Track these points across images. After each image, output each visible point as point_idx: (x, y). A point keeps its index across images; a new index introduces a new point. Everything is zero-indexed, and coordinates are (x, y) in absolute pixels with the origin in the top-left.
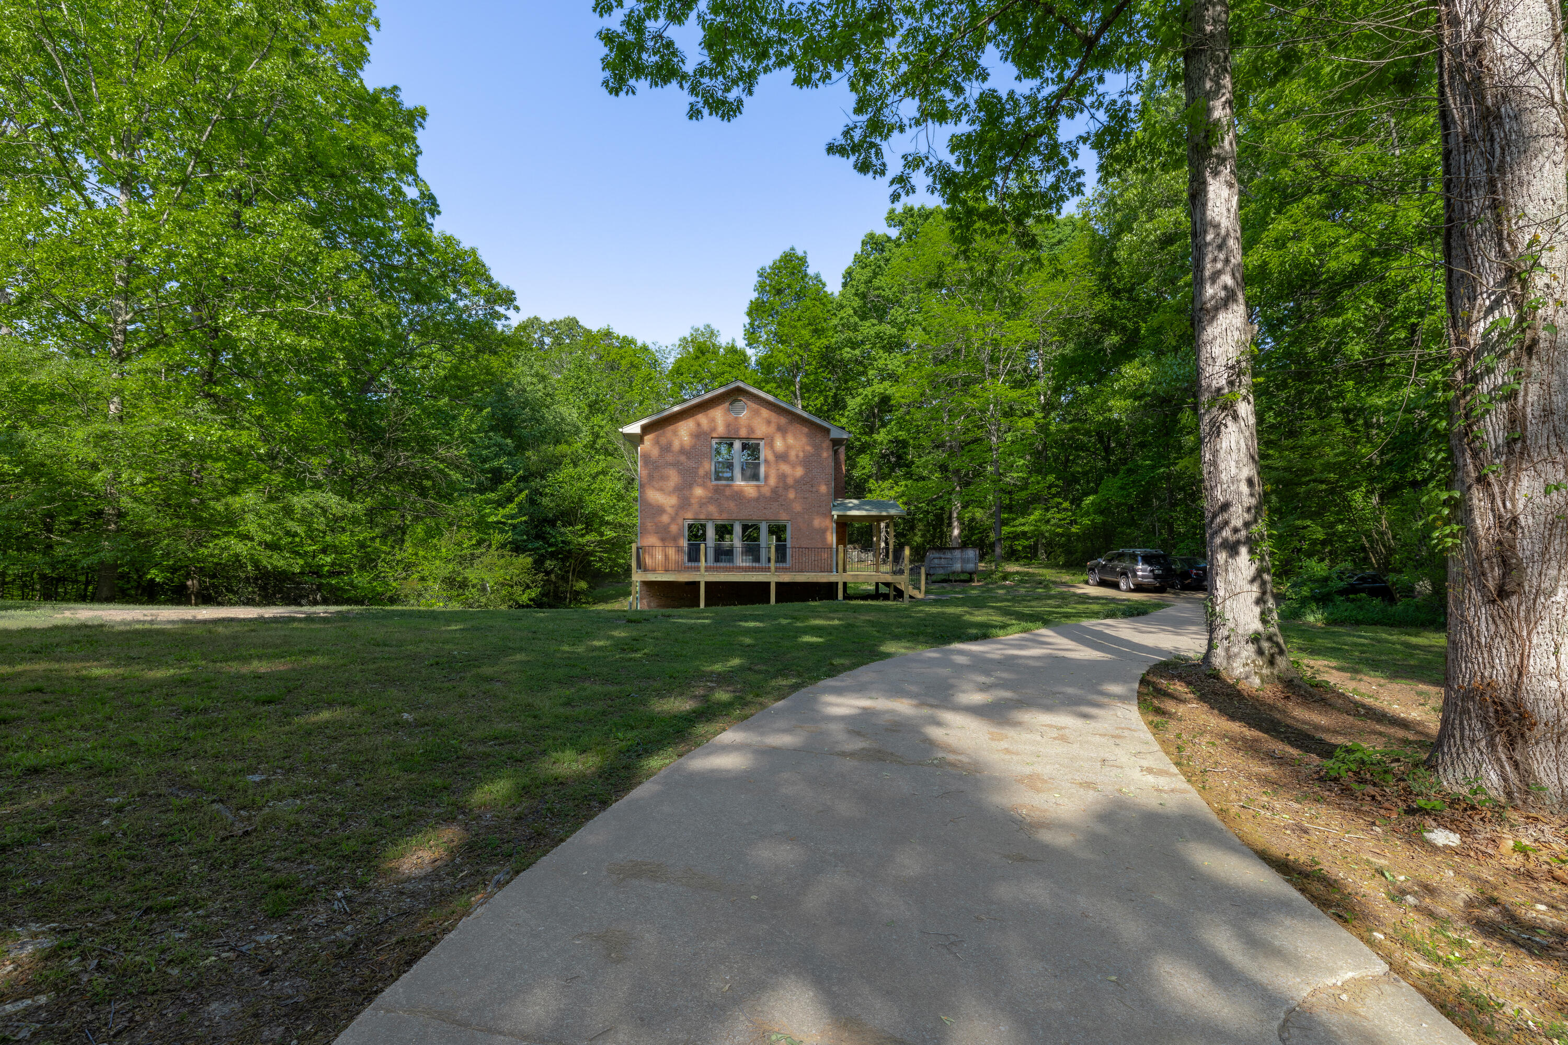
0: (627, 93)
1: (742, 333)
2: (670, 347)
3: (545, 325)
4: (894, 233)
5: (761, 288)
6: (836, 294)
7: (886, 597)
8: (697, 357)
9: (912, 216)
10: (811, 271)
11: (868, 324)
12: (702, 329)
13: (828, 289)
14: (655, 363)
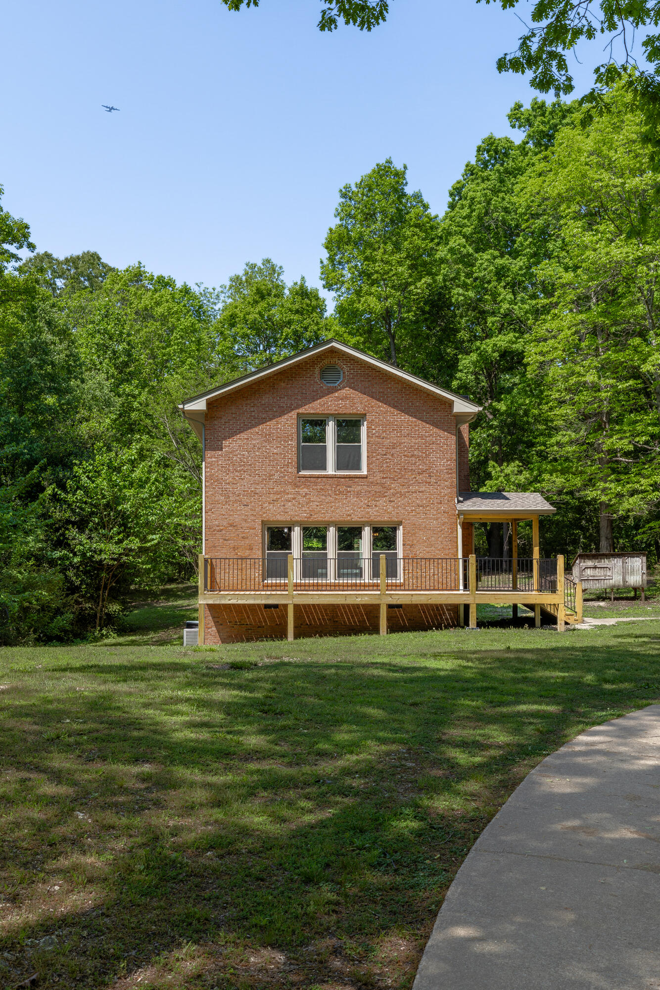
0: (248, 5)
1: (318, 271)
2: (218, 289)
3: (59, 263)
4: (518, 136)
5: (345, 213)
6: (442, 215)
7: (531, 623)
8: (256, 302)
9: (543, 115)
10: (409, 190)
11: (486, 256)
12: (259, 264)
13: (432, 212)
14: (199, 312)
